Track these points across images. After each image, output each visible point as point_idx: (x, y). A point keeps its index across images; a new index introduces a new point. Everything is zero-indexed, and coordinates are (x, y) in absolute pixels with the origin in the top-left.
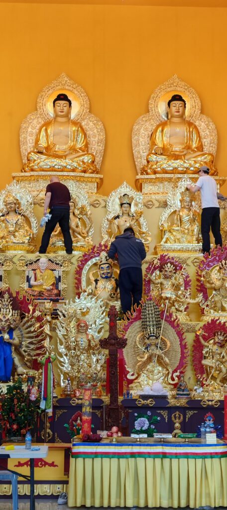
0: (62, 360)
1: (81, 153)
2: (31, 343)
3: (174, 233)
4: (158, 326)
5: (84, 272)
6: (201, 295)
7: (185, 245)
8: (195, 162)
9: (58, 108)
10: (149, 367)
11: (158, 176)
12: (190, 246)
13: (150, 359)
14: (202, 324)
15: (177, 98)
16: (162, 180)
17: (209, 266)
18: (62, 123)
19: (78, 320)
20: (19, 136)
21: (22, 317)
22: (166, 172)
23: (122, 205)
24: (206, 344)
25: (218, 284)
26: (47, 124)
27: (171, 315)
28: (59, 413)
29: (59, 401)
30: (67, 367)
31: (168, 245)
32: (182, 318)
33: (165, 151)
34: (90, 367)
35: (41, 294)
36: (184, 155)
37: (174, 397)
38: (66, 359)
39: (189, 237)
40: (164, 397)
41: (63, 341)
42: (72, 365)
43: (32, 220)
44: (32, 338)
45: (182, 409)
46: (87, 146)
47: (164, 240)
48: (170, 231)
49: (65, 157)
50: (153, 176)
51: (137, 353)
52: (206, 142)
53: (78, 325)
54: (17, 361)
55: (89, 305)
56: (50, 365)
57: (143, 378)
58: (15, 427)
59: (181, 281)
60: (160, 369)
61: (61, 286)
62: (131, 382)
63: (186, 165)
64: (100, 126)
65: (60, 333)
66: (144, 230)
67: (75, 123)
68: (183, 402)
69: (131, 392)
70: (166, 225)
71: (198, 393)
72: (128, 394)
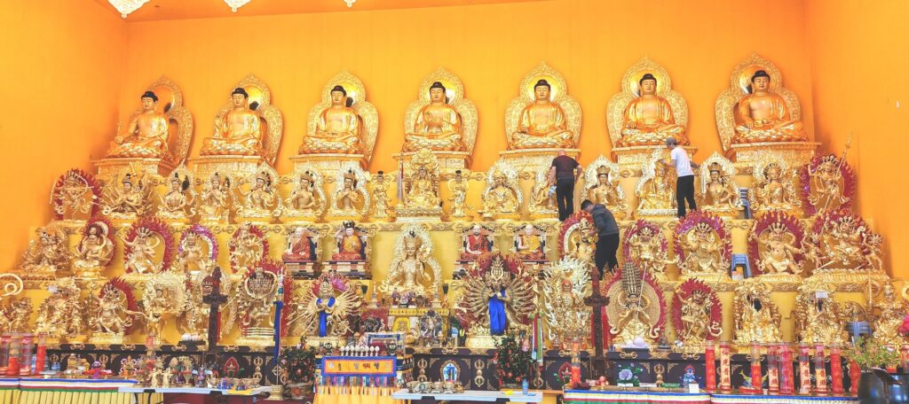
0: (549, 315)
1: (560, 131)
2: (521, 300)
3: (650, 200)
4: (639, 286)
5: (566, 237)
6: (678, 257)
7: (661, 210)
8: (668, 134)
9: (538, 93)
10: (630, 323)
11: (632, 148)
12: (666, 211)
13: (631, 315)
14: (680, 283)
15: (648, 76)
16: (636, 152)
17: (685, 229)
18: (543, 106)
19: (563, 280)
20: (504, 119)
21: (512, 277)
22: (640, 144)
23: (599, 175)
24: (685, 301)
25: (694, 245)
26: (529, 107)
27: (650, 275)
28: (549, 363)
29: (548, 353)
30: (554, 323)
31: (644, 211)
32: (660, 277)
33: (638, 126)
34: (576, 322)
35: (528, 257)
36: (657, 128)
37: (655, 350)
38: (553, 316)
39: (665, 204)
40: (647, 351)
41: (550, 299)
42: (559, 320)
43: (518, 192)
44: (521, 296)
45: (664, 362)
46: (565, 123)
47: (641, 206)
48: (646, 198)
49: (546, 135)
50: (628, 148)
51: (619, 310)
52: (677, 115)
53: (563, 285)
54: (509, 316)
55: (572, 267)
56: (539, 321)
57: (625, 333)
58: (510, 374)
59: (659, 244)
60: (641, 324)
61: (546, 250)
62: (614, 336)
63: (659, 137)
64: (577, 105)
65: (547, 292)
66: (621, 198)
67: (554, 105)
68: (664, 355)
69: (615, 345)
70: (642, 193)
71: (678, 346)
72: (612, 347)
